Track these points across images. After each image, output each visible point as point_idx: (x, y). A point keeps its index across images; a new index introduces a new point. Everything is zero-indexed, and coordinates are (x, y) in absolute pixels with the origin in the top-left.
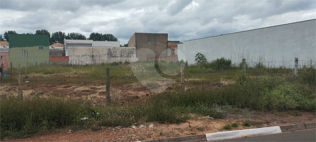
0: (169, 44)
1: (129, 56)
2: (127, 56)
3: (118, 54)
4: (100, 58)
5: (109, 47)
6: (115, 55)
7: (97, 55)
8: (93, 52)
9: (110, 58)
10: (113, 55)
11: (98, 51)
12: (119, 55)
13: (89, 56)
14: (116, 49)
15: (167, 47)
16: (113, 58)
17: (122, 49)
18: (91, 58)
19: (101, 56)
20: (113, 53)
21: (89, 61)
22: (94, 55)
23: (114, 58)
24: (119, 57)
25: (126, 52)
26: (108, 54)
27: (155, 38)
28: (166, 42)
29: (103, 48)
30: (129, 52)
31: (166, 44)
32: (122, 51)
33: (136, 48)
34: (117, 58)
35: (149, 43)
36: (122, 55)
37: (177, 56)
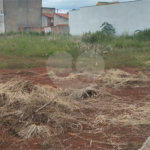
31: (40, 12)
33: (4, 15)
35: (20, 9)
37: (67, 26)
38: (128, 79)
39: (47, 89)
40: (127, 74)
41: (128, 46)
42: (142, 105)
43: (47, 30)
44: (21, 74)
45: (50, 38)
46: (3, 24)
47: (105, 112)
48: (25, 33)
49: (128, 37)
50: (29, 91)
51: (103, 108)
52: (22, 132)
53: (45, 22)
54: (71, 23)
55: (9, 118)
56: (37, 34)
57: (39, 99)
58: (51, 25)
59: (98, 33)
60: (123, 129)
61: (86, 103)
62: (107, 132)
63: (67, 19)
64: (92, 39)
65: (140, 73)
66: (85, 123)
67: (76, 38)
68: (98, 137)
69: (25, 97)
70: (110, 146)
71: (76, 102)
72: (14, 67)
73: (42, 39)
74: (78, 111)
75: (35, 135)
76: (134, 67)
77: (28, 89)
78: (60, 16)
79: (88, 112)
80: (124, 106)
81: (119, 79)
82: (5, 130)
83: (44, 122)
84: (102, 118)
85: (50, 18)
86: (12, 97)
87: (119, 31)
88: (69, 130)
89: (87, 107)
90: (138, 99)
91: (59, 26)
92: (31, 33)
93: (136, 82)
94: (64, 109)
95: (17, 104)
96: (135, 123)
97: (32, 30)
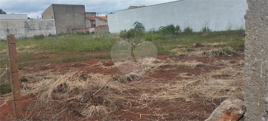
0: (87, 15)
1: (48, 28)
2: (47, 28)
3: (36, 27)
4: (16, 32)
5: (26, 20)
6: (33, 28)
7: (12, 29)
8: (7, 26)
9: (28, 32)
10: (32, 28)
11: (13, 25)
12: (38, 28)
13: (3, 30)
14: (34, 21)
15: (85, 18)
16: (31, 31)
17: (40, 21)
18: (5, 32)
19: (17, 30)
20: (31, 25)
21: (4, 36)
22: (9, 29)
23: (33, 32)
24: (38, 30)
25: (45, 24)
26: (25, 27)
27: (73, 10)
28: (84, 13)
29: (19, 21)
30: (48, 24)
31: (84, 16)
32: (41, 24)
33: (55, 20)
34: (36, 31)
35: (68, 15)
36: (40, 28)
37: (107, 26)
38: (160, 64)
39: (98, 77)
40: (159, 60)
41: (157, 39)
42: (174, 83)
43: (92, 30)
44: (75, 66)
45: (94, 36)
46: (54, 27)
47: (147, 91)
48: (73, 33)
49: (155, 32)
50: (85, 79)
51: (145, 88)
52: (84, 112)
53: (89, 24)
54: (109, 23)
55: (72, 102)
56: (83, 34)
57: (94, 85)
58: (94, 26)
59: (132, 30)
60: (163, 103)
61: (131, 85)
62: (151, 106)
63: (106, 21)
64: (128, 35)
65: (168, 59)
66: (133, 101)
67: (115, 35)
68: (145, 110)
69: (82, 84)
70: (156, 117)
71: (123, 85)
72: (69, 61)
73: (88, 38)
74: (125, 92)
75: (95, 114)
76: (163, 55)
77: (83, 77)
78: (101, 19)
79: (133, 92)
80: (161, 85)
81: (154, 65)
82: (70, 112)
83: (101, 103)
84: (145, 96)
85: (92, 21)
86: (71, 85)
87: (148, 28)
88: (122, 107)
89: (132, 88)
90: (171, 79)
91: (100, 26)
92: (78, 33)
93: (166, 66)
94: (115, 92)
95: (77, 91)
96: (171, 97)
97: (78, 31)
